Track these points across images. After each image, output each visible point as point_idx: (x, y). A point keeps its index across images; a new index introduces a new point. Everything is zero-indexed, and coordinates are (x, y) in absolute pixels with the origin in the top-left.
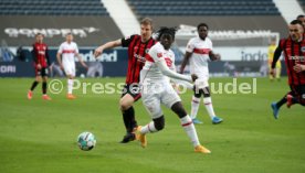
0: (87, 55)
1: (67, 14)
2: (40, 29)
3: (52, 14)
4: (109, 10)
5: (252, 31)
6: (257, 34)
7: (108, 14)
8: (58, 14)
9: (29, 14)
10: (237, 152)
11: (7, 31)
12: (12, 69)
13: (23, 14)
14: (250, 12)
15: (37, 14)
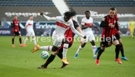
0: (44, 25)
1: (35, 6)
2: (22, 13)
3: (28, 6)
4: (55, 4)
5: (124, 14)
6: (126, 15)
7: (55, 6)
8: (31, 6)
9: (17, 6)
10: (116, 73)
11: (6, 14)
12: (8, 32)
13: (14, 5)
14: (123, 5)
15: (20, 6)
